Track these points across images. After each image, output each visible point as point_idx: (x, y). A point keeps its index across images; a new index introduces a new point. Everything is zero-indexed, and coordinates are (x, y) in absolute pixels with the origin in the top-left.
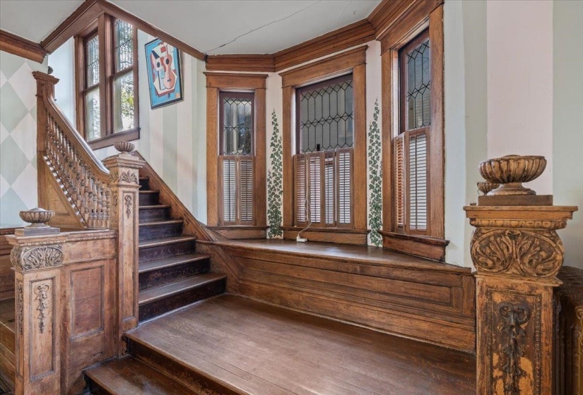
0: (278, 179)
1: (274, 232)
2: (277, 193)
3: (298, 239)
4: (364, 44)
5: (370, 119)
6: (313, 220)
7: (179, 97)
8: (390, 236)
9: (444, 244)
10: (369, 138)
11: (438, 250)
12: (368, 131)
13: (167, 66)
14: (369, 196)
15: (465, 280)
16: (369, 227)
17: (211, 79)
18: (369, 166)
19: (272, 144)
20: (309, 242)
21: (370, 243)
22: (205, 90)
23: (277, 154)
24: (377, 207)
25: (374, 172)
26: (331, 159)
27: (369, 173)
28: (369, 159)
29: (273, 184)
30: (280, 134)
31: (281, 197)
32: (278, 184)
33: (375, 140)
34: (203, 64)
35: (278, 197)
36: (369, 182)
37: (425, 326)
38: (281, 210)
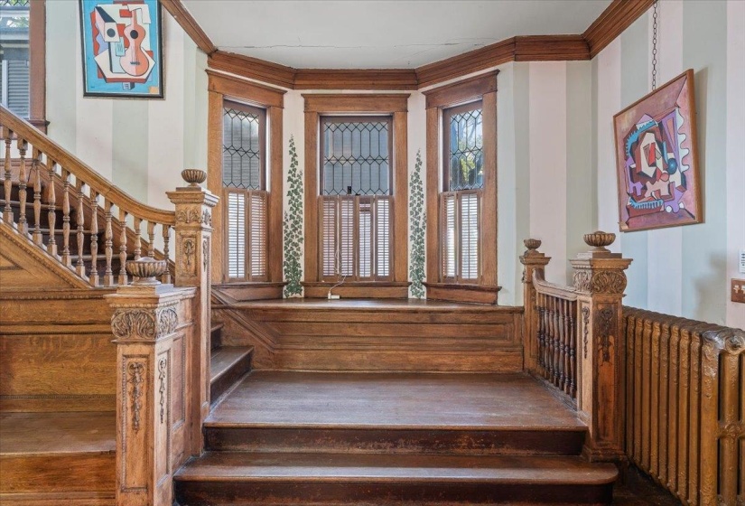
0: (296, 222)
1: (291, 290)
2: (295, 240)
3: (329, 296)
4: (406, 92)
5: (411, 169)
6: (344, 273)
7: (157, 92)
8: (436, 287)
9: (496, 290)
10: (410, 188)
11: (490, 295)
12: (410, 181)
13: (132, 41)
14: (410, 247)
15: (516, 316)
16: (410, 280)
17: (215, 80)
18: (410, 217)
19: (290, 179)
20: (342, 298)
21: (410, 296)
22: (206, 94)
23: (295, 191)
24: (420, 259)
25: (417, 224)
26: (368, 206)
27: (410, 224)
28: (410, 209)
29: (290, 229)
30: (301, 167)
31: (302, 246)
32: (296, 229)
33: (417, 191)
34: (205, 57)
35: (296, 245)
36: (410, 233)
37: (487, 360)
38: (301, 261)
